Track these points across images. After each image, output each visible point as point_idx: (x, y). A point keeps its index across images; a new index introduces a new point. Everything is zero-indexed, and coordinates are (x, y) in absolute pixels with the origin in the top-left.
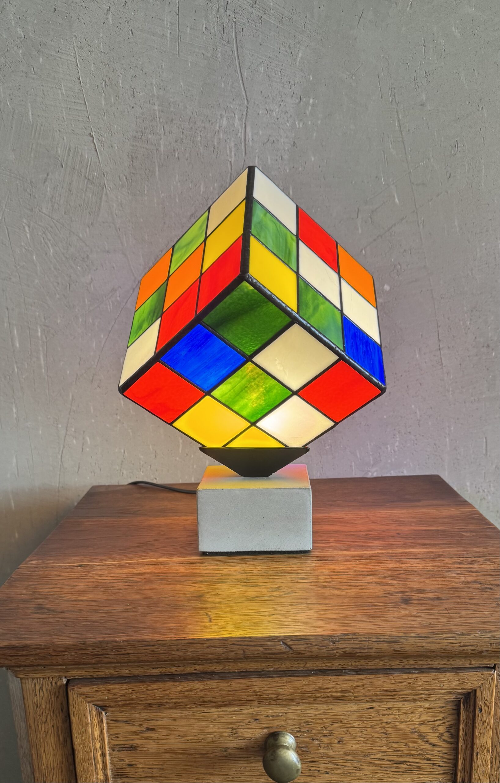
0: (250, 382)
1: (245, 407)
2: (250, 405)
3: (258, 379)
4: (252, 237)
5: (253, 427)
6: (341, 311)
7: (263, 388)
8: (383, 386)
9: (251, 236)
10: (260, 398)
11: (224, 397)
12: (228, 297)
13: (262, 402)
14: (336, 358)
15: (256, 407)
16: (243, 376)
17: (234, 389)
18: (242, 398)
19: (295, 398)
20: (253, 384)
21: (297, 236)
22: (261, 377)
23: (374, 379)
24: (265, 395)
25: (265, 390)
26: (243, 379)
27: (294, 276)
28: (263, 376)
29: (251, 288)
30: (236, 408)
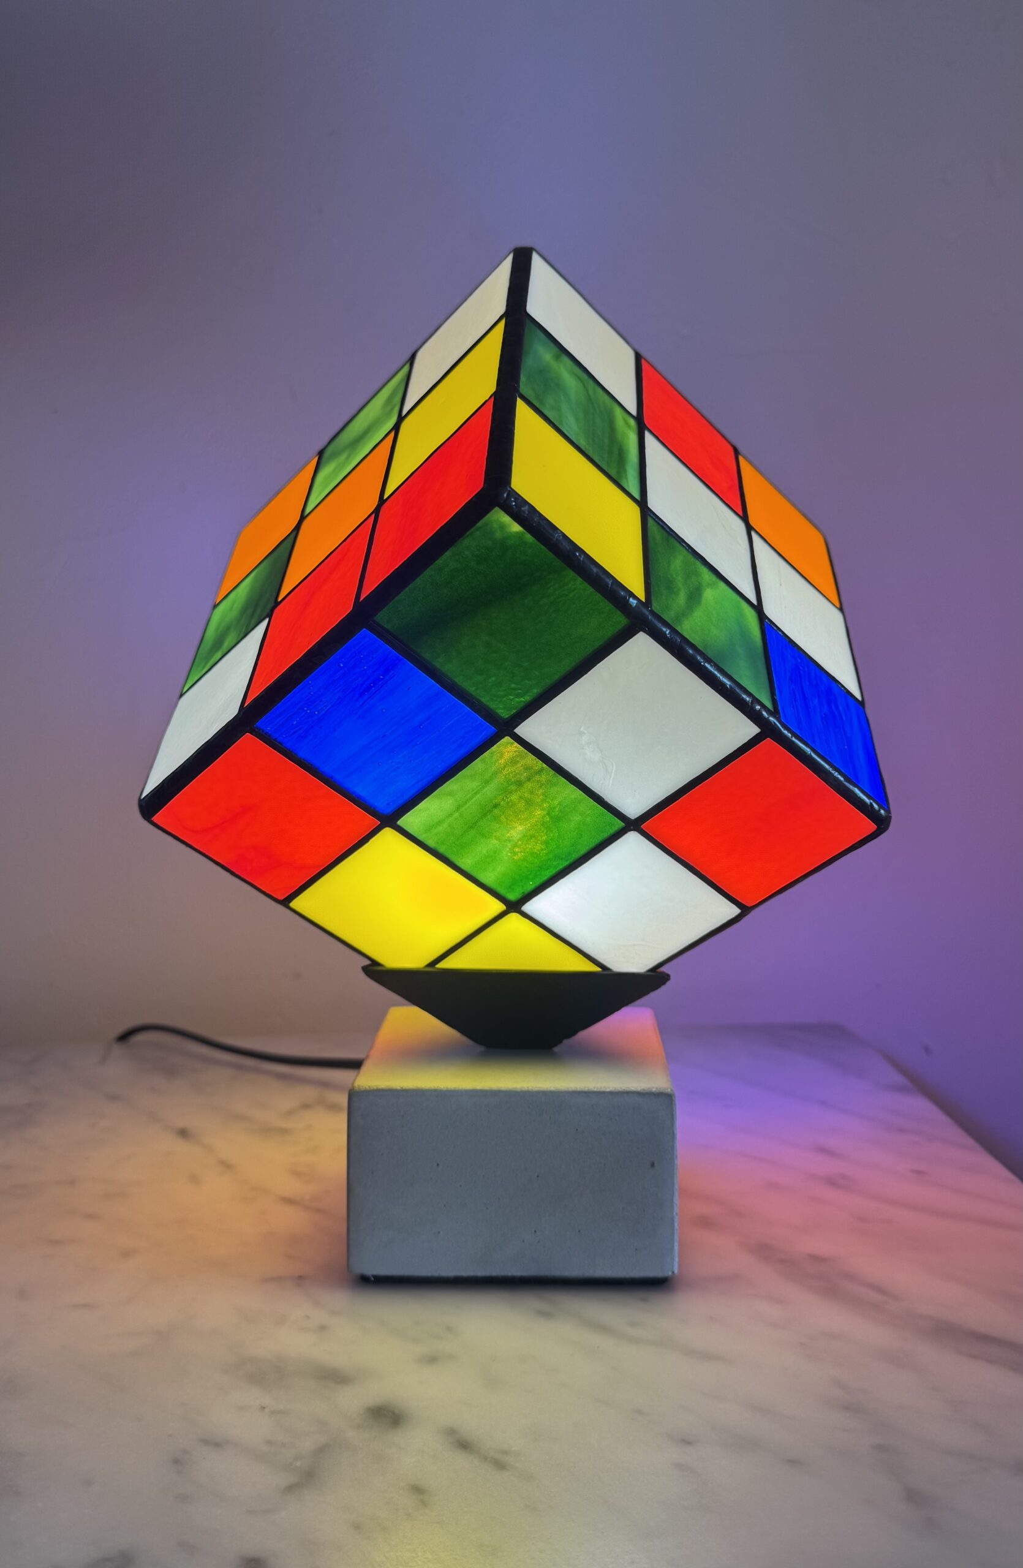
0: (506, 791)
1: (491, 858)
2: (505, 854)
3: (529, 785)
4: (520, 404)
5: (514, 917)
6: (758, 608)
7: (543, 809)
8: (882, 812)
9: (519, 400)
10: (532, 836)
11: (434, 831)
12: (448, 554)
13: (538, 847)
14: (753, 730)
15: (524, 860)
16: (487, 776)
17: (463, 809)
18: (484, 835)
19: (633, 839)
20: (514, 797)
21: (639, 419)
22: (537, 778)
23: (857, 791)
24: (549, 829)
25: (548, 814)
26: (487, 782)
27: (635, 511)
28: (543, 777)
29: (516, 528)
30: (465, 863)
